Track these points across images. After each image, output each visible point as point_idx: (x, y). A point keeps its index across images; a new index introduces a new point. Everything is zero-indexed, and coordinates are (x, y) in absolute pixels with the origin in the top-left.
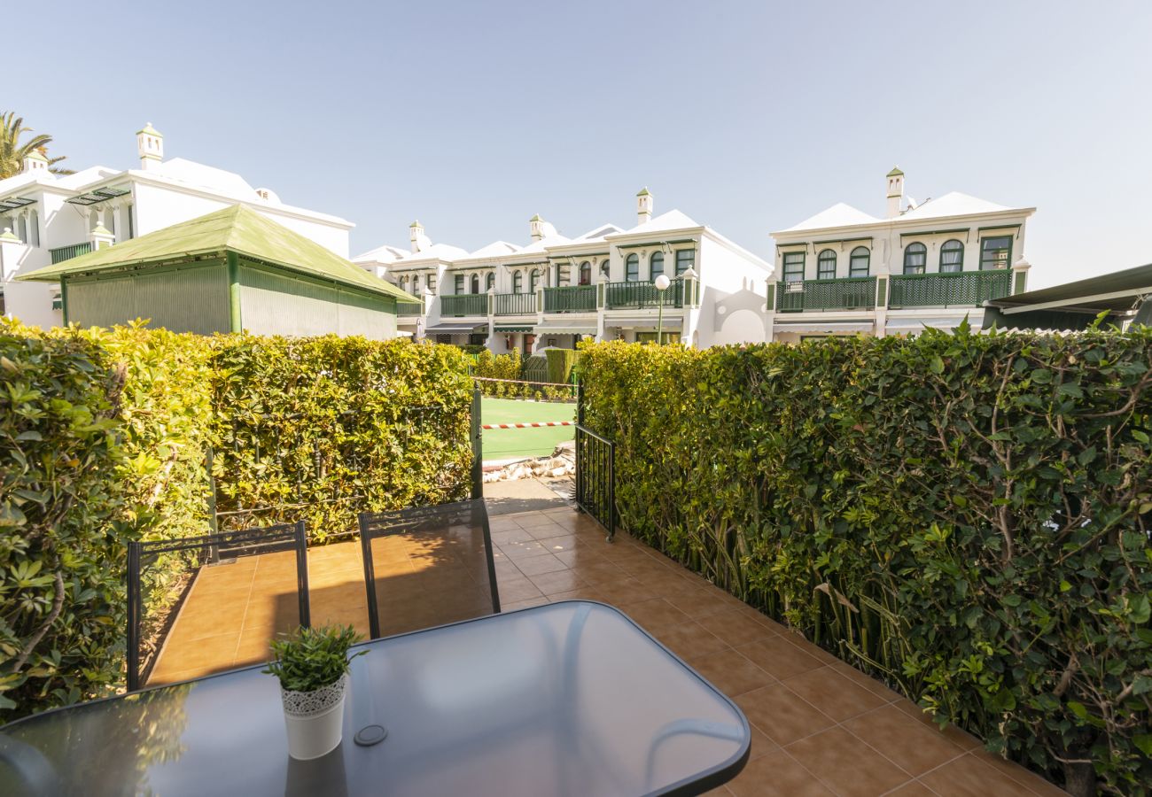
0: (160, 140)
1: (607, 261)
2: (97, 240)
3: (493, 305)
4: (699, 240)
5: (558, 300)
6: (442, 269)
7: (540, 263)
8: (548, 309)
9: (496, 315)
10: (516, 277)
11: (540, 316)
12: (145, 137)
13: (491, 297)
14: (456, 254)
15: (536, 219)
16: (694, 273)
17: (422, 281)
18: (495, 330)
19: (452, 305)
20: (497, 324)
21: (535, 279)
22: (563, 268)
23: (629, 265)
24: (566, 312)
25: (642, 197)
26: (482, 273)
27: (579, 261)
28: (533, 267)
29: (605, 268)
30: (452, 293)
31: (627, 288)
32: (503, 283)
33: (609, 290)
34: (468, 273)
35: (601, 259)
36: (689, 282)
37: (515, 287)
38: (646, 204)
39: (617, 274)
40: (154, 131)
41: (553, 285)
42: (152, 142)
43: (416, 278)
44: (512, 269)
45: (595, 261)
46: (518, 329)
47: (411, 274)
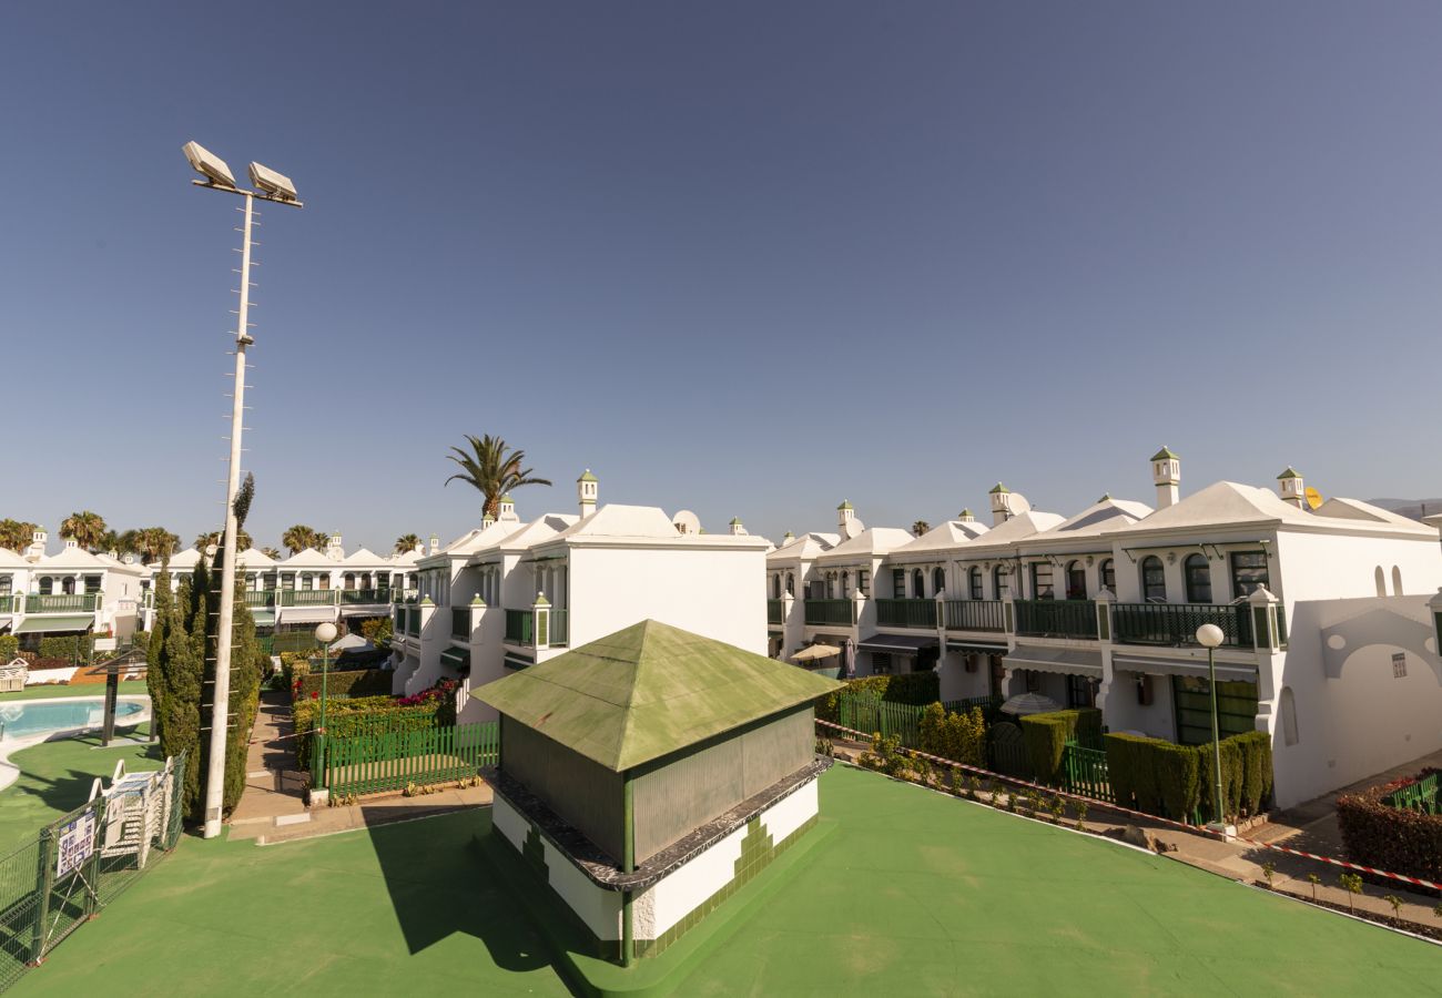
1: (1110, 562)
2: (537, 611)
3: (944, 614)
4: (1275, 541)
5: (1038, 616)
6: (877, 563)
7: (1006, 559)
8: (1022, 630)
9: (948, 628)
10: (973, 574)
11: (1012, 639)
13: (940, 603)
14: (891, 541)
15: (997, 490)
16: (1270, 597)
17: (852, 581)
18: (949, 648)
19: (889, 610)
20: (950, 640)
21: (1001, 579)
22: (1040, 569)
23: (1148, 574)
25: (1161, 462)
26: (927, 569)
27: (1064, 561)
28: (999, 563)
29: (1107, 575)
30: (890, 596)
31: (1147, 614)
32: (957, 582)
33: (1116, 614)
34: (909, 568)
35: (1099, 560)
36: (1261, 612)
37: (973, 588)
38: (1168, 472)
39: (1129, 590)
41: (1027, 596)
43: (845, 575)
44: (967, 566)
45: (1090, 562)
46: (981, 650)
47: (839, 571)
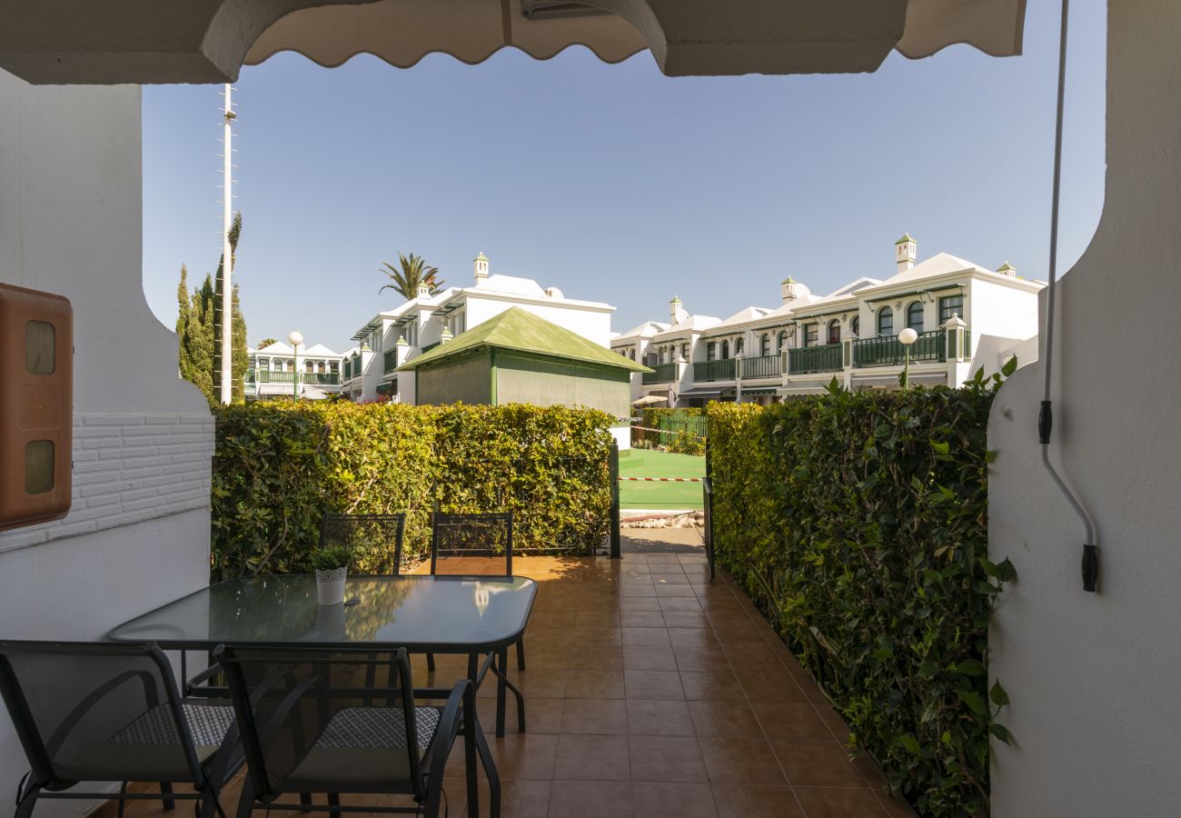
0: (487, 263)
1: (858, 317)
2: (444, 339)
3: (741, 369)
4: (969, 285)
5: (805, 360)
6: (695, 337)
7: (787, 325)
8: (793, 371)
9: (743, 379)
10: (764, 340)
11: (785, 378)
12: (478, 262)
13: (738, 361)
14: (706, 323)
16: (960, 321)
17: (678, 350)
18: (743, 393)
19: (703, 370)
20: (744, 387)
21: (783, 341)
22: (810, 329)
23: (883, 320)
24: (812, 372)
25: (902, 245)
26: (732, 340)
27: (827, 319)
28: (779, 330)
29: (855, 326)
30: (704, 359)
31: (877, 344)
32: (752, 346)
33: (856, 348)
34: (719, 340)
35: (850, 316)
36: (953, 333)
37: (764, 350)
38: (907, 252)
39: (868, 329)
40: (484, 258)
41: (799, 345)
42: (482, 267)
43: (673, 348)
44: (759, 333)
45: (845, 318)
46: (764, 392)
47: (668, 345)
